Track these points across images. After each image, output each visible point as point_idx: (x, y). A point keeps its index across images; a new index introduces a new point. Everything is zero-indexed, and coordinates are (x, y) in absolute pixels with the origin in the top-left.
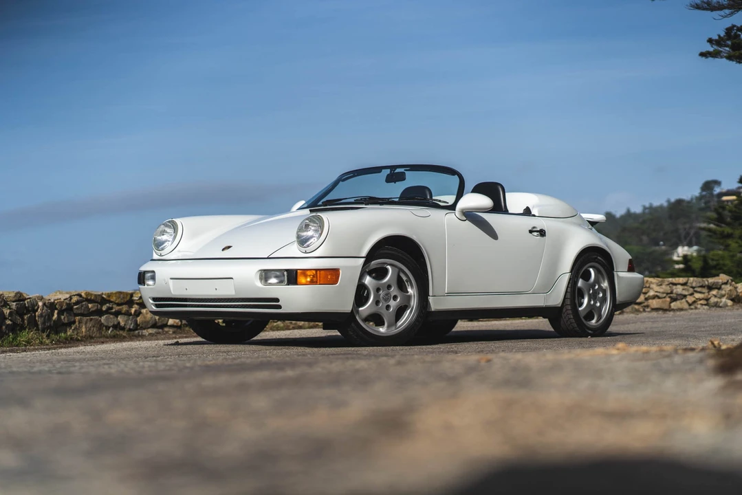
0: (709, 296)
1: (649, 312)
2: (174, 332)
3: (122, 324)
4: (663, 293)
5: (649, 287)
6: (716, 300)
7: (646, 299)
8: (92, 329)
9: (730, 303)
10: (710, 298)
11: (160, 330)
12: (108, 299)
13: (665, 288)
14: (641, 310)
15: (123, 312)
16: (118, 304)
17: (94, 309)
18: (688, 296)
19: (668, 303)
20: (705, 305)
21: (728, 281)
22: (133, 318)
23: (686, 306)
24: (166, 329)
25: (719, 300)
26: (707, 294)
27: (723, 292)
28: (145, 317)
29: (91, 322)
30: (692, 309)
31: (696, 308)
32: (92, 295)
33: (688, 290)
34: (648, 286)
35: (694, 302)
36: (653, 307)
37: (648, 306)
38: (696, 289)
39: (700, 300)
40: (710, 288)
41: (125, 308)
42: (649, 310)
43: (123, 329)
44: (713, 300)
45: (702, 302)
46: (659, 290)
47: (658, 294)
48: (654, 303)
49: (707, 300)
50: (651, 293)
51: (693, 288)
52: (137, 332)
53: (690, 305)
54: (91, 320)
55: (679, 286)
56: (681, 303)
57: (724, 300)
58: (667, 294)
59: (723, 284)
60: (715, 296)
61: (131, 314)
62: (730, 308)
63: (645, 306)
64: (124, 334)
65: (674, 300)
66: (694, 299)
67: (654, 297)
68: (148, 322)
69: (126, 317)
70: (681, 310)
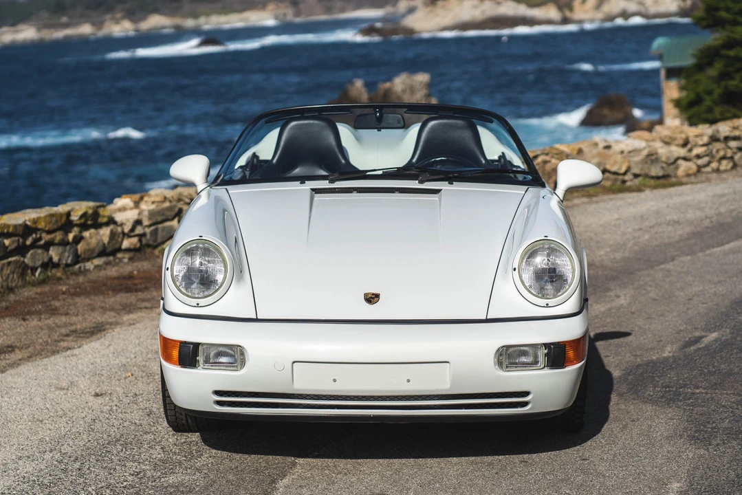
2: (130, 259)
3: (56, 259)
8: (11, 276)
11: (111, 258)
12: (34, 226)
15: (56, 241)
16: (49, 232)
17: (13, 246)
22: (70, 249)
24: (119, 255)
28: (88, 244)
29: (9, 268)
32: (8, 226)
41: (58, 236)
43: (57, 265)
52: (77, 266)
54: (9, 263)
61: (68, 243)
64: (59, 274)
68: (92, 250)
69: (61, 249)
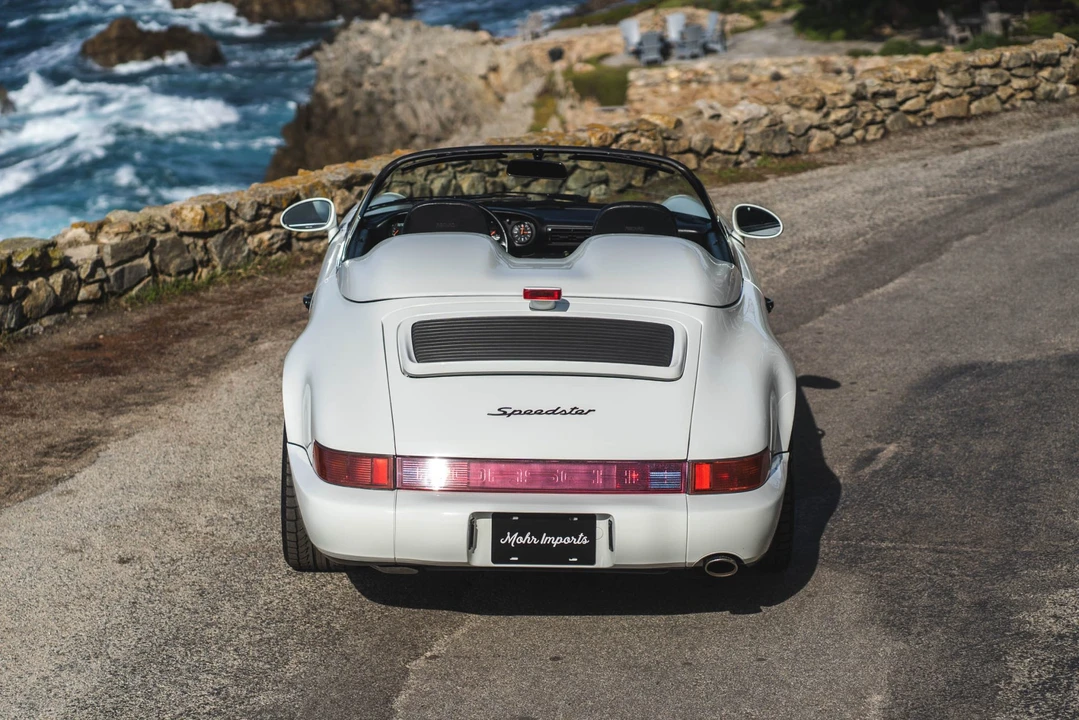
0: (1038, 82)
1: (932, 126)
4: (958, 87)
5: (935, 79)
6: (1048, 87)
7: (929, 102)
9: (1072, 89)
10: (1038, 86)
13: (962, 77)
14: (919, 124)
18: (1000, 88)
19: (965, 104)
20: (1032, 99)
21: (1070, 49)
23: (997, 106)
25: (1053, 87)
26: (1033, 79)
27: (1061, 70)
30: (1007, 110)
31: (1014, 108)
33: (1001, 76)
34: (931, 77)
35: (1012, 96)
36: (938, 115)
37: (931, 115)
38: (1014, 72)
39: (1022, 90)
40: (1040, 65)
42: (930, 122)
44: (1044, 87)
45: (1024, 95)
46: (950, 84)
47: (947, 90)
48: (941, 109)
49: (1033, 89)
50: (938, 91)
51: (1009, 69)
53: (1004, 102)
55: (985, 71)
56: (988, 102)
57: (1062, 85)
58: (965, 88)
59: (1061, 55)
60: (1047, 80)
62: (1072, 100)
63: (925, 116)
65: (976, 97)
66: (1010, 91)
67: (943, 96)
70: (987, 114)
